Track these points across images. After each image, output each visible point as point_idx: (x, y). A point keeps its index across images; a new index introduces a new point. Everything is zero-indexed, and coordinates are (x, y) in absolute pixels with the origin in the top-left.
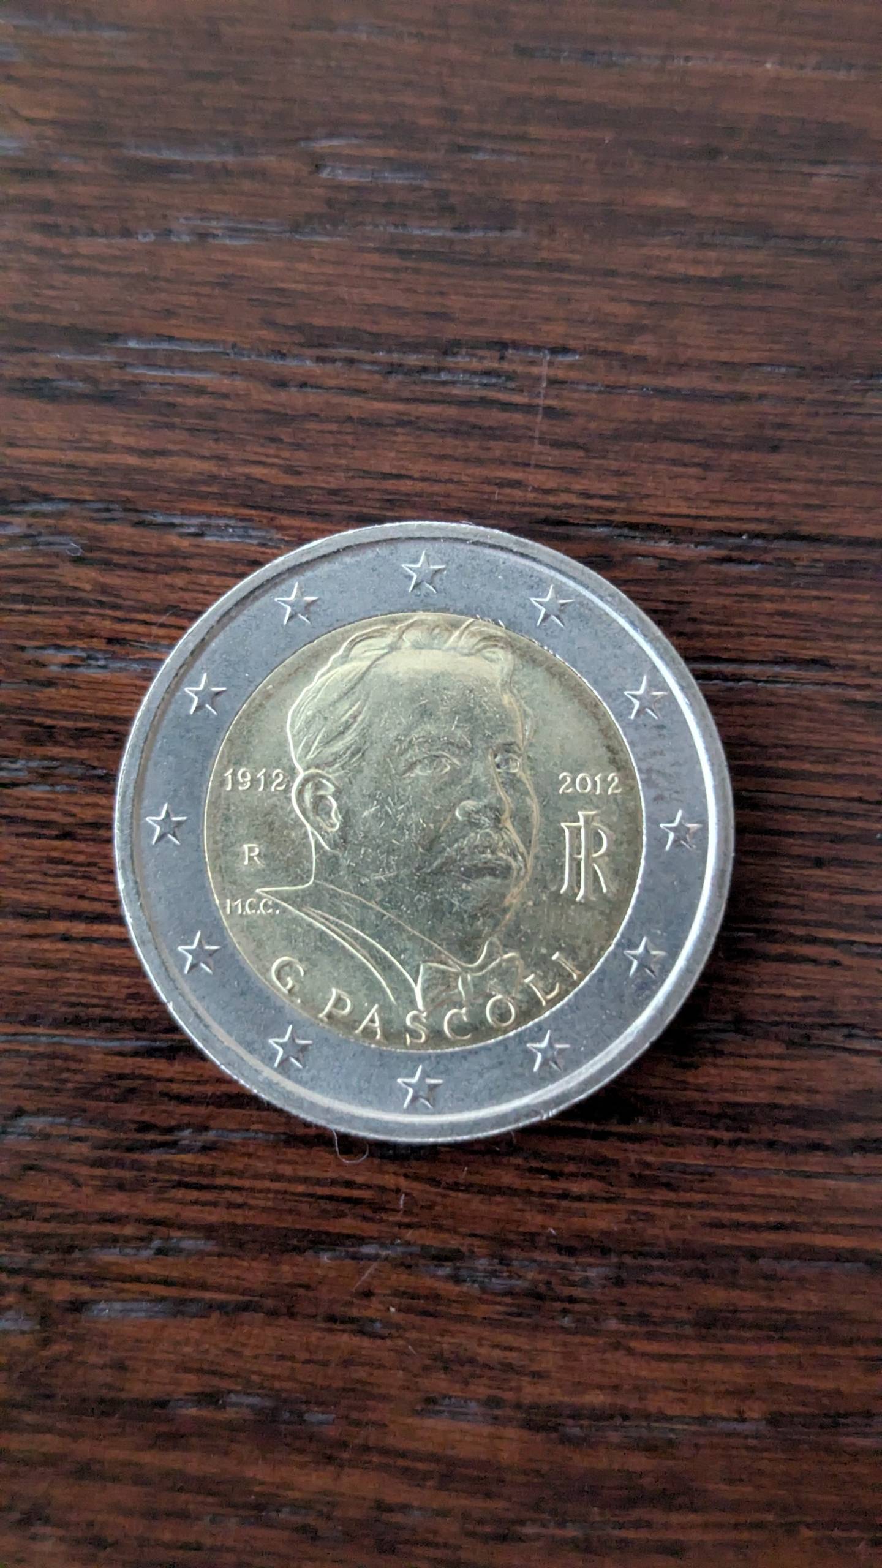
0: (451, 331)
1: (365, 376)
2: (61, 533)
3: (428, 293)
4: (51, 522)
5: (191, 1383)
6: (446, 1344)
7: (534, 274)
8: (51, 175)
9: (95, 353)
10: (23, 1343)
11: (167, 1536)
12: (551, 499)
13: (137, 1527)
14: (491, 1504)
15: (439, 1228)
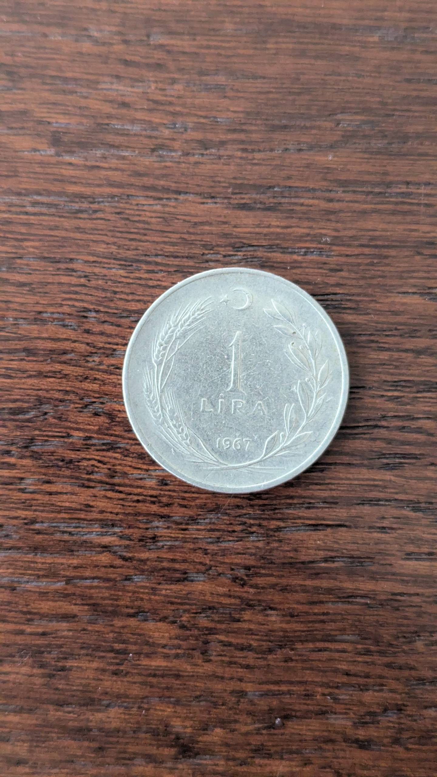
0: (389, 178)
1: (359, 196)
2: (255, 258)
3: (380, 166)
4: (252, 253)
5: (322, 554)
6: (412, 534)
7: (416, 158)
8: (243, 131)
9: (263, 193)
10: (260, 545)
11: (316, 611)
12: (428, 235)
13: (305, 608)
14: (431, 590)
15: (407, 493)
